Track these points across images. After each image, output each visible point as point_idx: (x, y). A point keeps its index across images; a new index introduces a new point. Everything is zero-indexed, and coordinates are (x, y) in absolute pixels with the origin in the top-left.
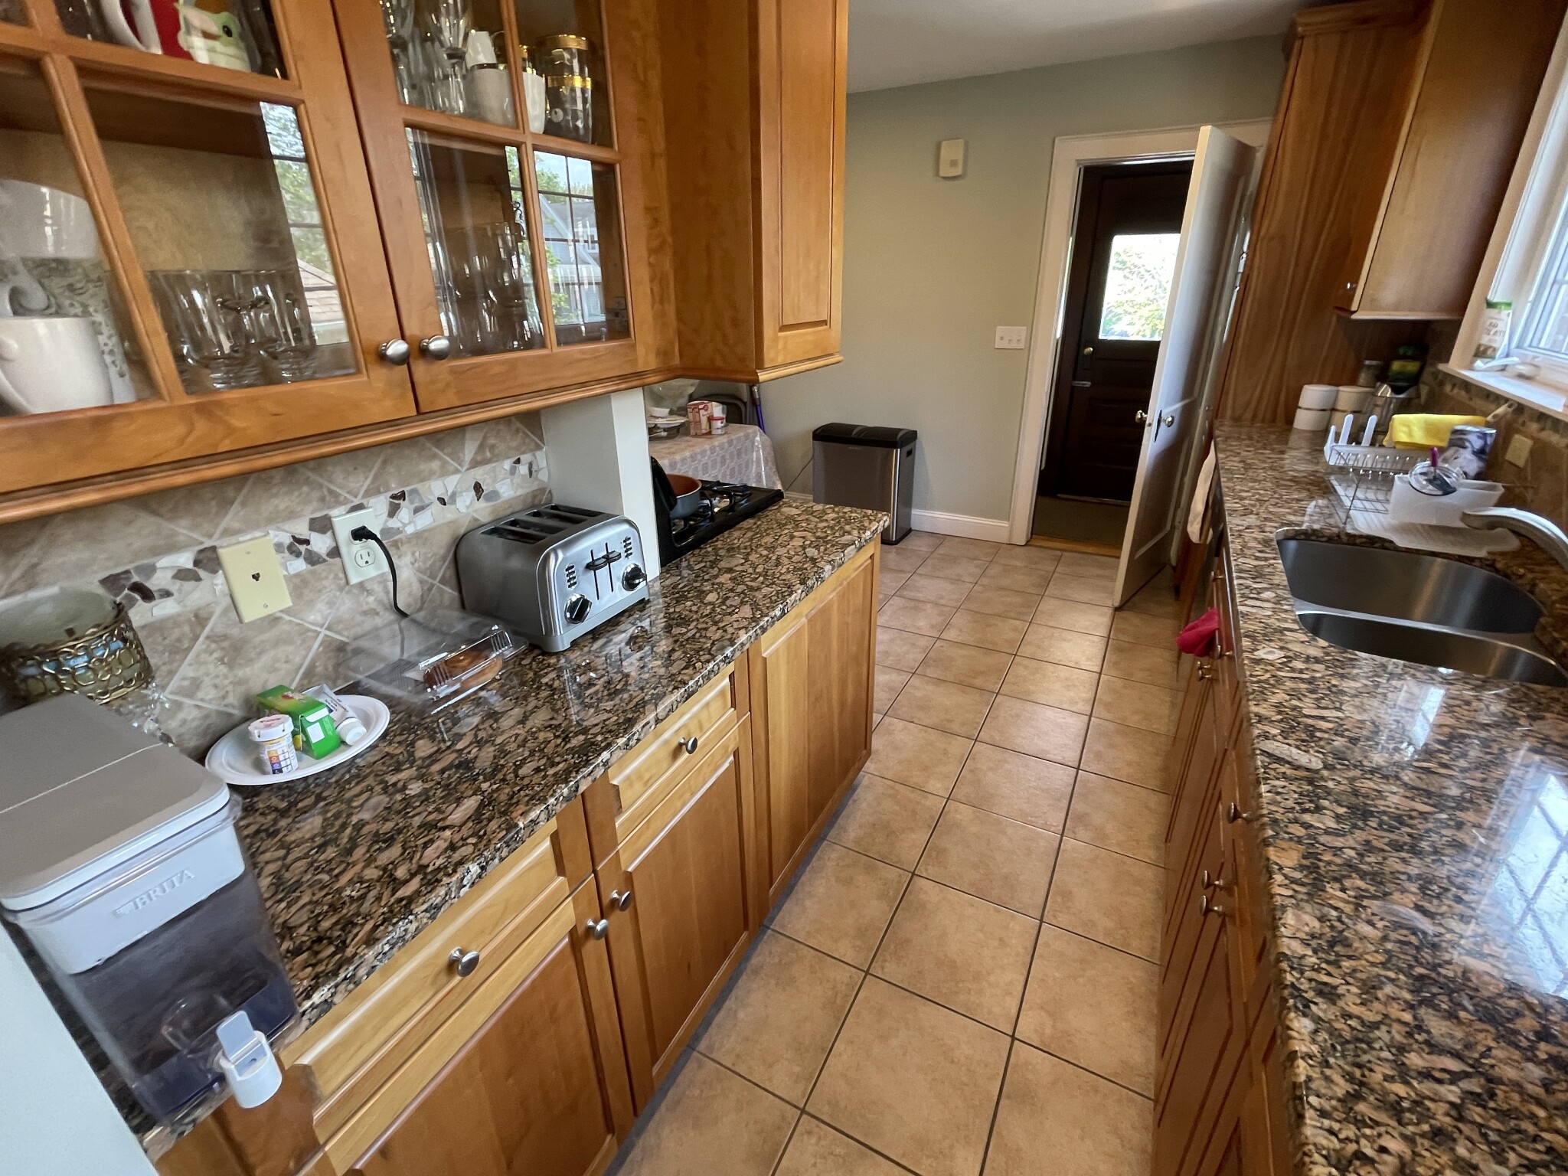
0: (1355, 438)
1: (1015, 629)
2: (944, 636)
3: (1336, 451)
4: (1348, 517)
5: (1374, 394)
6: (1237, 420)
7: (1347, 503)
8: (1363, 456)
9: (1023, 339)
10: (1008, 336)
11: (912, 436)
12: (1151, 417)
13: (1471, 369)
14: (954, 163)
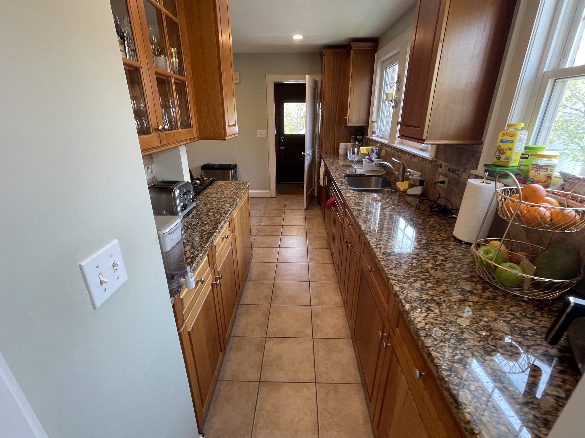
0: (354, 153)
1: (281, 219)
2: (261, 224)
3: (350, 157)
4: (356, 170)
5: (355, 144)
6: (326, 153)
7: (355, 167)
8: (356, 158)
9: (265, 134)
10: (261, 133)
11: (235, 166)
12: (306, 154)
13: (372, 137)
14: (236, 79)
